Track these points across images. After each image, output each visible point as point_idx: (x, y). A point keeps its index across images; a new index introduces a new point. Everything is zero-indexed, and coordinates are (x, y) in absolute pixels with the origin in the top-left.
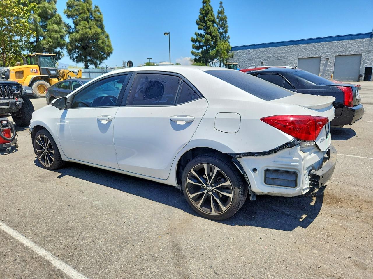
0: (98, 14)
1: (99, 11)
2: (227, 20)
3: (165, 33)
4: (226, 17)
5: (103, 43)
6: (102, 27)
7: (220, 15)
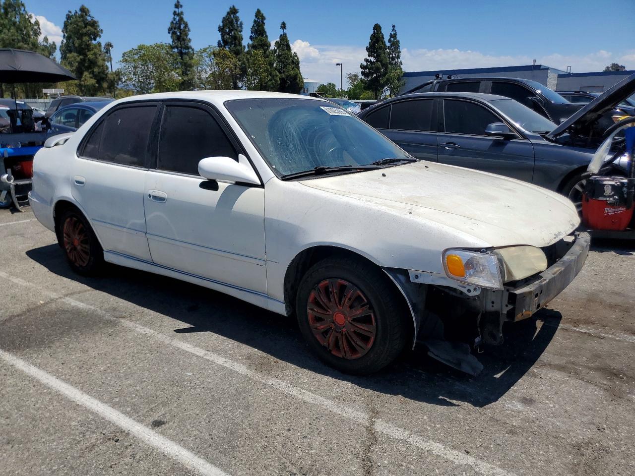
0: (296, 58)
1: (296, 56)
2: (400, 44)
3: (337, 64)
4: (398, 41)
5: (299, 80)
6: (298, 68)
7: (392, 39)
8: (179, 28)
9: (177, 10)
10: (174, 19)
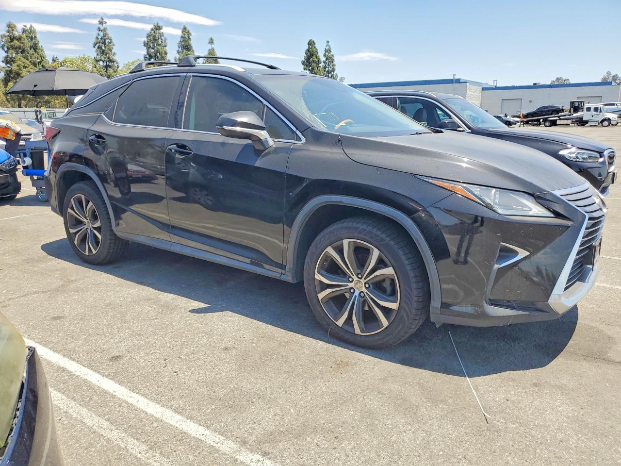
2: (334, 58)
4: (332, 55)
7: (327, 54)
8: (104, 43)
9: (101, 26)
10: (99, 35)
